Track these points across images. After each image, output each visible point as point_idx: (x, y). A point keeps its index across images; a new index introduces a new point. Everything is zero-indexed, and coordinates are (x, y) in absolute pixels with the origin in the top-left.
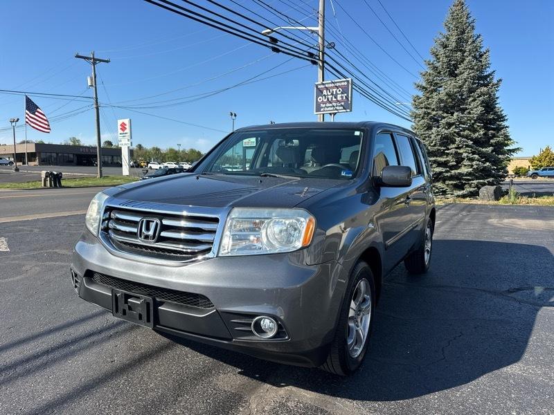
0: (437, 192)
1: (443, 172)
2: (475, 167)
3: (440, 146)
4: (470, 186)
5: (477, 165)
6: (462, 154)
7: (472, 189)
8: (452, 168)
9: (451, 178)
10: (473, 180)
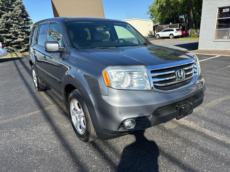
0: (10, 51)
1: (10, 41)
2: (25, 38)
3: (5, 28)
4: (24, 47)
5: (25, 37)
6: (17, 32)
7: (25, 48)
8: (14, 39)
9: (15, 44)
10: (25, 44)
